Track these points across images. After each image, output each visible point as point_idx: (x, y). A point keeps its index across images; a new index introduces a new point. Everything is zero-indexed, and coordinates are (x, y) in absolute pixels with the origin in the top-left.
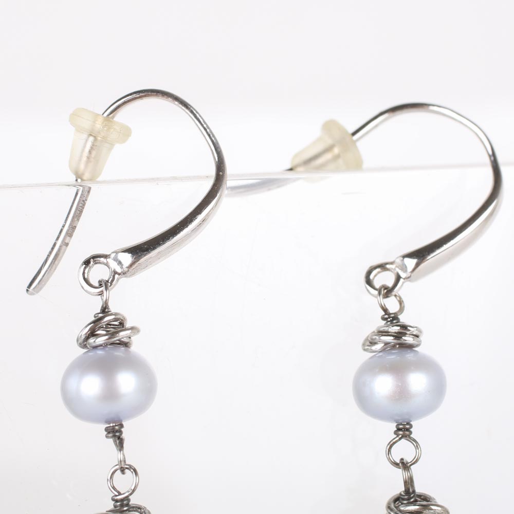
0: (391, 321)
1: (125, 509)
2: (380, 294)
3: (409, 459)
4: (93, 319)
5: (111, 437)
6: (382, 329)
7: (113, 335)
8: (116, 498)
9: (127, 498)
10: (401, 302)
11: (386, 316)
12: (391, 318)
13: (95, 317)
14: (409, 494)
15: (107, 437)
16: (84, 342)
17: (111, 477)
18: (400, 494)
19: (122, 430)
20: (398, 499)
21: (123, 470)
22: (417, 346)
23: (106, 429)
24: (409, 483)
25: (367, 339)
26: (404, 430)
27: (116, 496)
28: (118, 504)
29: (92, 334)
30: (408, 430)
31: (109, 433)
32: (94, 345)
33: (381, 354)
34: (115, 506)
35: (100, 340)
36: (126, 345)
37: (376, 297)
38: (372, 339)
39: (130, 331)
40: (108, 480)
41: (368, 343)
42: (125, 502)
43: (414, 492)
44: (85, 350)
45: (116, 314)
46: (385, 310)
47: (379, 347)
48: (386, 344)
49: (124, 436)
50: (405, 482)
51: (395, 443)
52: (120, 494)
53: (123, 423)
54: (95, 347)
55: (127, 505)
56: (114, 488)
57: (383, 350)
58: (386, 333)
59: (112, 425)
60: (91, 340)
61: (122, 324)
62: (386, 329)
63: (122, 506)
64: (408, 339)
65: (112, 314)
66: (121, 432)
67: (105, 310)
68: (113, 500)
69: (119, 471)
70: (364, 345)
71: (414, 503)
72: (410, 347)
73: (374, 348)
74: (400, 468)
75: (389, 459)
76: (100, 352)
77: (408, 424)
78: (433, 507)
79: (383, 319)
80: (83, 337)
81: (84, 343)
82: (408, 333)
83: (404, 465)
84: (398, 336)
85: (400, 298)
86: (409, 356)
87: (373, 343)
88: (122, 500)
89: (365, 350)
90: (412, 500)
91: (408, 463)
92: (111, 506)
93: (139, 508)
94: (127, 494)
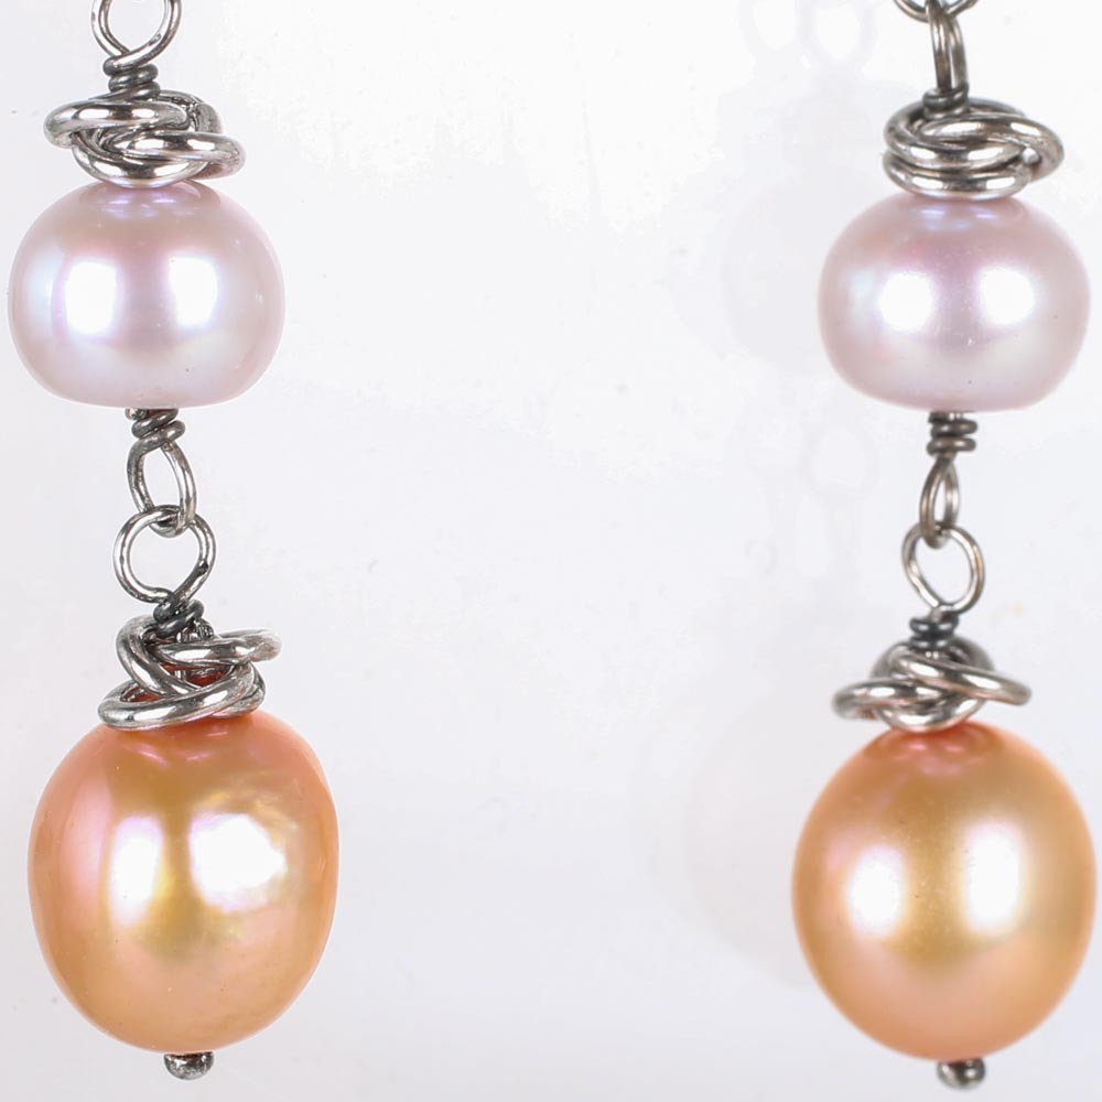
1: (143, 92)
8: (115, 64)
9: (146, 65)
14: (949, 96)
17: (104, 7)
18: (927, 96)
20: (916, 115)
24: (950, 62)
27: (115, 58)
28: (123, 79)
34: (113, 88)
40: (93, 15)
42: (141, 75)
43: (964, 87)
50: (940, 57)
52: (125, 52)
55: (149, 83)
56: (107, 34)
63: (133, 84)
68: (108, 69)
71: (963, 118)
74: (925, 20)
78: (1015, 126)
83: (938, 13)
88: (133, 69)
90: (958, 111)
91: (947, 6)
92: (101, 85)
93: (180, 100)
94: (148, 50)
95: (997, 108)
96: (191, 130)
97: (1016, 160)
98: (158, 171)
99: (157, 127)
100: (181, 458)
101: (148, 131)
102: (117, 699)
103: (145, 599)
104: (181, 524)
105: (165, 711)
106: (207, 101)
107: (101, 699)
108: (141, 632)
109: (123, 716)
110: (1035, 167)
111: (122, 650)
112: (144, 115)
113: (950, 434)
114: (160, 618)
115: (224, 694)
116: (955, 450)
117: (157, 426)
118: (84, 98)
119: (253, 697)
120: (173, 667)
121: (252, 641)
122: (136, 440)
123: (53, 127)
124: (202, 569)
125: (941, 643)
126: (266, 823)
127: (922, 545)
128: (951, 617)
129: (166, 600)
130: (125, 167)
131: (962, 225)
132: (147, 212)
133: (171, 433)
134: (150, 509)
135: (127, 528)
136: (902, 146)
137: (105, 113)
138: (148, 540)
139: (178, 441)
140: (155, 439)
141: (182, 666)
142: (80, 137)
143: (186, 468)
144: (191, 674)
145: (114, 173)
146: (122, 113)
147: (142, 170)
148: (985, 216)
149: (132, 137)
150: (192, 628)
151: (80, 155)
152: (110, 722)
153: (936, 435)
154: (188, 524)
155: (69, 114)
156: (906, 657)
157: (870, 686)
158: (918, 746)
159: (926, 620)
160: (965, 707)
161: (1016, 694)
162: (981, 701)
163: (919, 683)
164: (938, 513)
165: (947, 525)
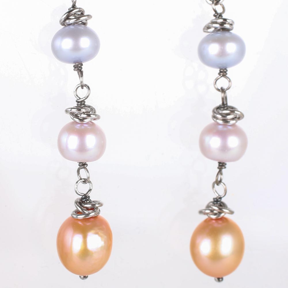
0: (218, 17)
1: (83, 106)
2: (213, 3)
3: (225, 87)
4: (68, 11)
5: (77, 70)
6: (214, 21)
7: (78, 18)
8: (78, 100)
9: (84, 101)
10: (223, 8)
11: (216, 14)
12: (218, 15)
13: (69, 10)
14: (224, 105)
15: (74, 70)
16: (63, 22)
17: (76, 90)
18: (220, 105)
19: (82, 67)
20: (218, 108)
21: (82, 87)
22: (232, 30)
23: (74, 66)
24: (225, 99)
25: (206, 26)
26: (223, 72)
27: (78, 99)
28: (80, 103)
29: (68, 18)
30: (225, 72)
31: (75, 68)
32: (69, 23)
33: (212, 33)
34: (78, 105)
35: (72, 21)
36: (84, 24)
37: (211, 5)
38: (208, 26)
39: (86, 17)
40: (74, 92)
41: (206, 28)
42: (83, 103)
43: (227, 104)
44: (63, 27)
45: (80, 8)
46: (215, 11)
47: (212, 29)
48: (216, 28)
49: (82, 70)
50: (223, 99)
51: (218, 79)
52: (80, 99)
53: (83, 64)
54: (69, 25)
55: (84, 104)
56: (77, 96)
58: (216, 23)
59: (77, 64)
60: (67, 21)
61: (82, 14)
62: (215, 21)
63: (81, 104)
64: (227, 26)
65: (77, 8)
66: (82, 68)
67: (74, 6)
68: (77, 101)
69: (80, 87)
70: (204, 29)
71: (227, 110)
72: (228, 30)
73: (209, 30)
74: (219, 91)
75: (215, 87)
76: (72, 27)
77: (225, 69)
78: (236, 112)
79: (215, 16)
80: (63, 20)
81: (63, 23)
82: (227, 23)
83: (223, 90)
84: (222, 24)
85: (223, 6)
86: (227, 34)
87: (209, 28)
88: (81, 102)
89: (205, 32)
90: (226, 108)
91: (224, 89)
92: (75, 104)
93: (89, 107)
94: (84, 99)
95: (232, 108)
96: (91, 113)
97: (236, 118)
98: (85, 120)
99: (85, 112)
100: (87, 171)
101: (84, 113)
102: (74, 213)
103: (80, 195)
104: (87, 182)
105: (84, 216)
106: (93, 107)
107: (71, 213)
108: (79, 201)
109: (75, 216)
110: (239, 118)
111: (76, 204)
112: (83, 110)
113: (222, 166)
114: (82, 199)
115: (94, 213)
116: (223, 168)
117: (83, 165)
118: (72, 107)
119: (99, 213)
120: (84, 207)
121: (99, 204)
122: (79, 167)
123: (66, 111)
124: (90, 190)
125: (218, 203)
126: (101, 236)
127: (215, 185)
128: (221, 198)
129: (84, 195)
130: (79, 119)
131: (225, 129)
132: (83, 127)
133: (85, 166)
134: (81, 179)
135: (77, 182)
136: (215, 114)
137: (76, 110)
138: (80, 184)
139: (87, 167)
140: (83, 167)
141: (86, 207)
142: (72, 114)
143: (88, 172)
144: (88, 209)
145: (77, 120)
146: (80, 110)
147: (82, 120)
148: (230, 128)
149: (81, 114)
150: (88, 200)
151: (72, 117)
152: (73, 217)
153: (219, 166)
154: (88, 182)
155: (70, 110)
157: (205, 210)
158: (214, 221)
159: (216, 198)
160: (222, 215)
161: (232, 213)
162: (225, 214)
163: (214, 210)
164: (219, 180)
165: (220, 181)
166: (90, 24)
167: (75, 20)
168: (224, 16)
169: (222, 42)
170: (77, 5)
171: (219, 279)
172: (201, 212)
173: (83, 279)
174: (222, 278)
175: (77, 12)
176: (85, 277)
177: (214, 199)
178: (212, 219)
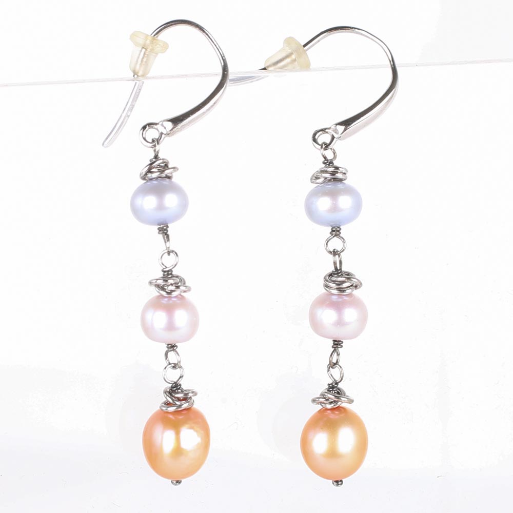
0: (329, 164)
1: (170, 276)
2: (322, 147)
3: (339, 249)
4: (149, 163)
5: (162, 233)
6: (323, 169)
7: (162, 172)
8: (164, 270)
9: (171, 270)
10: (334, 153)
11: (326, 161)
12: (328, 162)
13: (150, 161)
14: (337, 272)
15: (159, 233)
16: (144, 175)
17: (161, 257)
18: (333, 271)
19: (168, 229)
20: (331, 275)
21: (169, 253)
22: (345, 180)
23: (158, 229)
25: (313, 176)
26: (336, 231)
27: (164, 269)
28: (166, 273)
29: (149, 171)
30: (338, 231)
31: (160, 231)
32: (151, 178)
33: (322, 185)
34: (164, 275)
35: (155, 175)
36: (169, 177)
37: (320, 150)
38: (317, 176)
39: (172, 170)
40: (159, 259)
41: (314, 178)
42: (170, 272)
43: (341, 269)
44: (145, 181)
45: (163, 159)
46: (325, 158)
47: (321, 180)
48: (326, 178)
49: (168, 233)
51: (330, 239)
52: (166, 267)
53: (169, 225)
54: (151, 179)
55: (171, 274)
56: (163, 264)
57: (323, 182)
58: (326, 172)
59: (162, 226)
60: (149, 175)
61: (166, 165)
62: (325, 169)
63: (168, 275)
64: (339, 176)
65: (160, 159)
66: (167, 231)
67: (156, 157)
68: (163, 271)
69: (167, 254)
70: (311, 179)
71: (341, 276)
72: (341, 180)
73: (318, 181)
74: (331, 254)
75: (326, 249)
76: (155, 182)
77: (338, 227)
78: (352, 279)
79: (324, 163)
80: (144, 174)
81: (144, 178)
82: (339, 171)
83: (335, 253)
84: (333, 173)
85: (334, 150)
86: (340, 186)
87: (317, 178)
88: (168, 271)
89: (312, 182)
90: (340, 274)
91: (338, 252)
92: (161, 274)
93: (177, 277)
94: (172, 267)
95: (348, 274)
96: (180, 284)
97: (352, 286)
98: (173, 293)
99: (174, 284)
100: (177, 353)
101: (172, 284)
102: (163, 405)
103: (169, 383)
104: (177, 367)
105: (175, 408)
106: (182, 277)
107: (160, 405)
108: (168, 390)
109: (164, 409)
110: (356, 287)
111: (165, 394)
112: (171, 281)
113: (337, 344)
114: (172, 387)
115: (187, 404)
116: (338, 348)
117: (172, 347)
118: (158, 278)
119: (192, 404)
120: (175, 398)
121: (193, 392)
122: (167, 349)
123: (150, 283)
124: (181, 377)
125: (335, 389)
126: (197, 431)
127: (331, 368)
128: (337, 383)
129: (174, 384)
130: (166, 292)
131: (340, 300)
132: (171, 302)
133: (175, 348)
134: (170, 364)
135: (165, 368)
136: (328, 283)
137: (162, 281)
138: (170, 370)
139: (177, 350)
140: (172, 349)
141: (177, 398)
142: (158, 286)
143: (178, 355)
144: (179, 399)
145: (164, 293)
146: (166, 281)
147: (169, 293)
148: (345, 298)
149: (168, 286)
150: (179, 389)
151: (157, 289)
152: (162, 410)
153: (334, 344)
154: (179, 367)
155: (155, 281)
156: (326, 393)
157: (319, 398)
158: (329, 412)
159: (332, 384)
160: (339, 403)
161: (351, 401)
162: (342, 402)
163: (329, 398)
164: (334, 361)
165: (337, 363)
166: (177, 178)
167: (159, 173)
168: (336, 163)
169: (333, 195)
170: (160, 156)
171: (337, 482)
172: (314, 401)
173: (175, 485)
174: (341, 481)
175: (160, 163)
176: (178, 482)
177: (329, 385)
178: (327, 409)
